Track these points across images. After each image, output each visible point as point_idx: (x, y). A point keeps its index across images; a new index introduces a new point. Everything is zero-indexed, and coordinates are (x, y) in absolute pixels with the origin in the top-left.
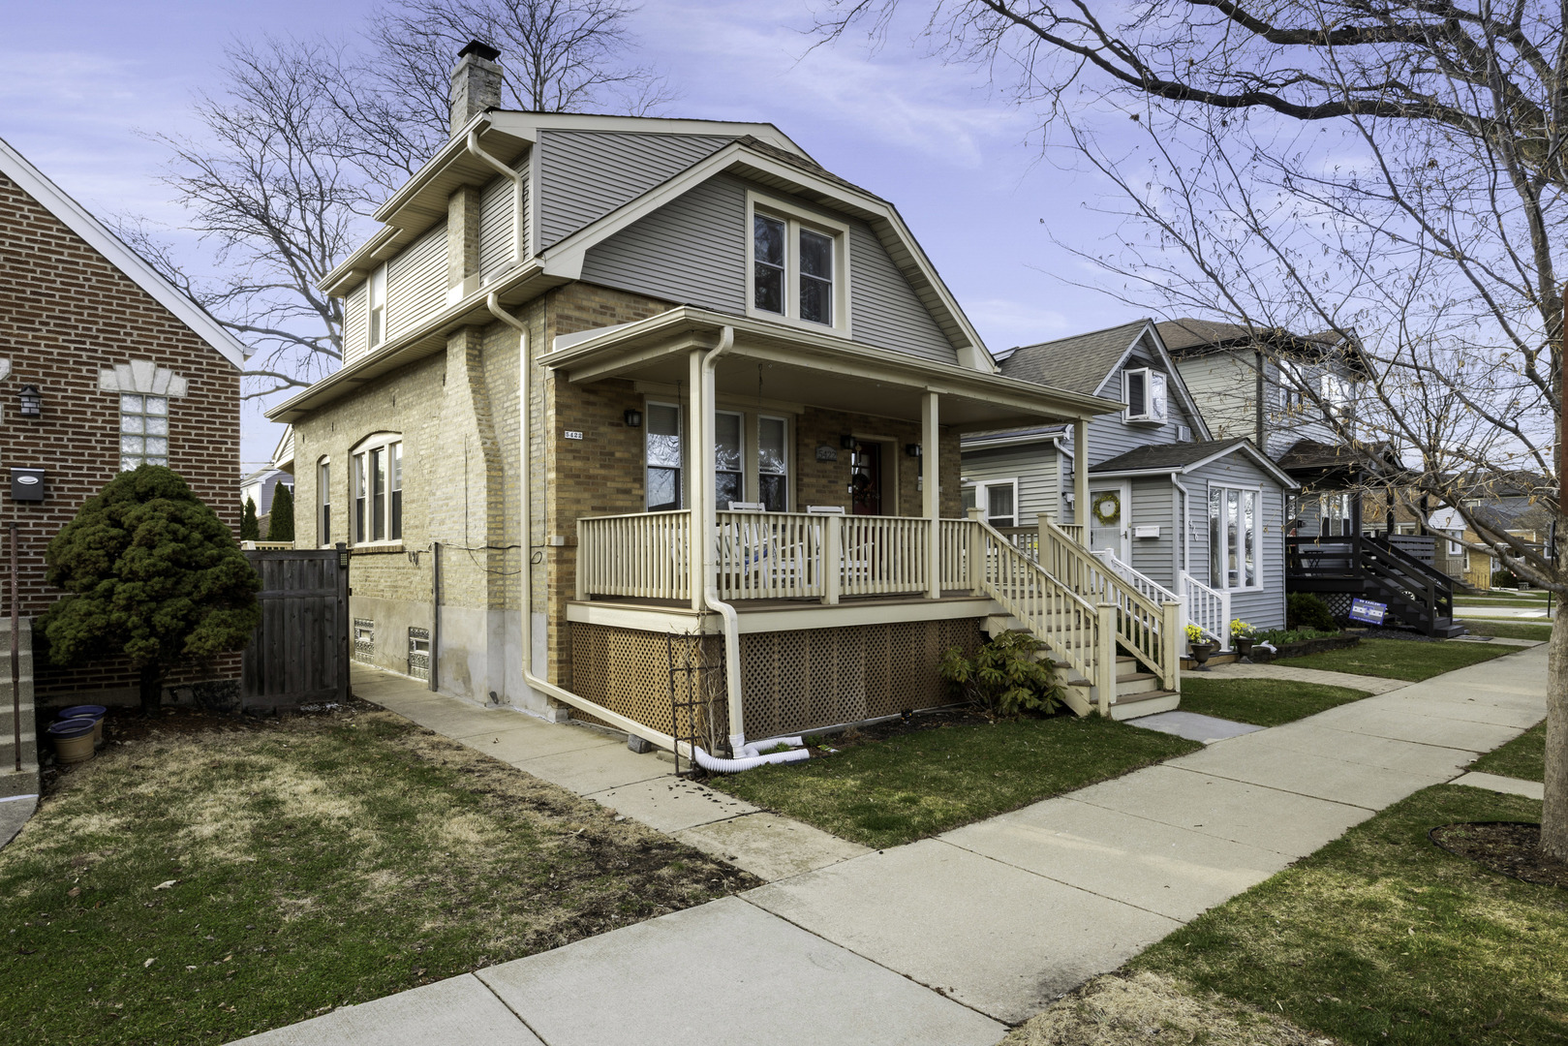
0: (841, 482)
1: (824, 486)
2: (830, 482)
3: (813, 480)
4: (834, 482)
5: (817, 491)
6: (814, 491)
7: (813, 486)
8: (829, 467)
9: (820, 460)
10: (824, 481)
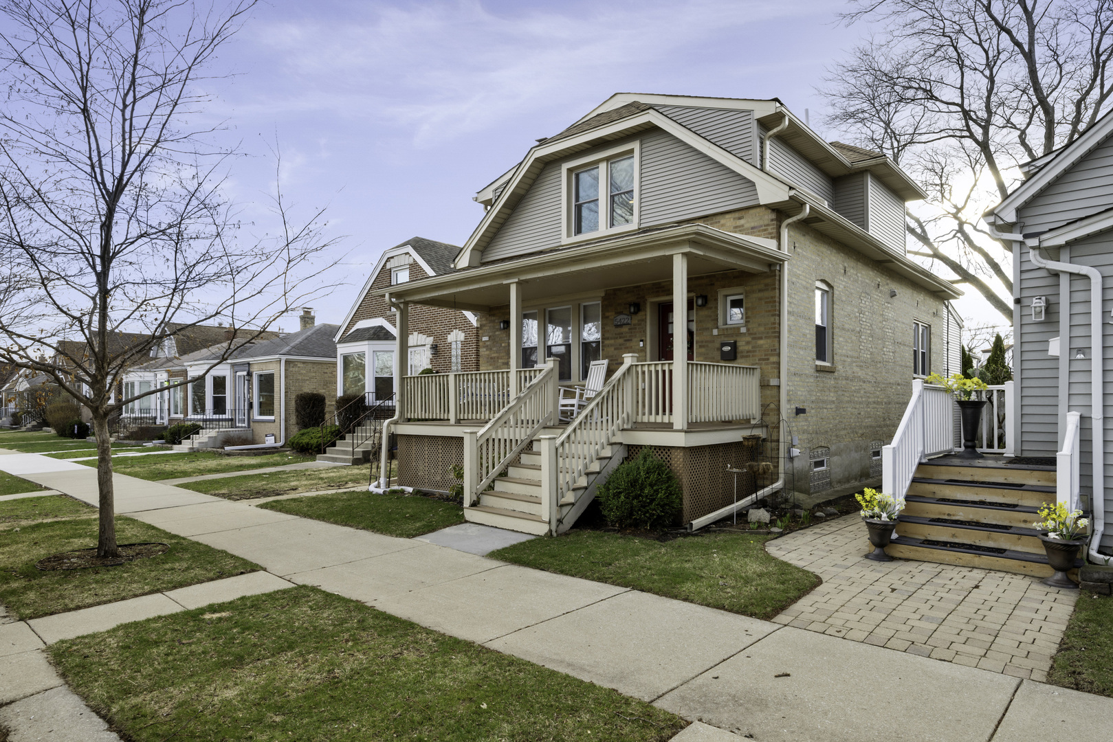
0: (635, 340)
1: (620, 345)
2: (626, 341)
3: (612, 342)
4: (628, 340)
5: (615, 349)
6: (612, 349)
7: (612, 345)
8: (625, 329)
9: (617, 326)
10: (621, 341)
